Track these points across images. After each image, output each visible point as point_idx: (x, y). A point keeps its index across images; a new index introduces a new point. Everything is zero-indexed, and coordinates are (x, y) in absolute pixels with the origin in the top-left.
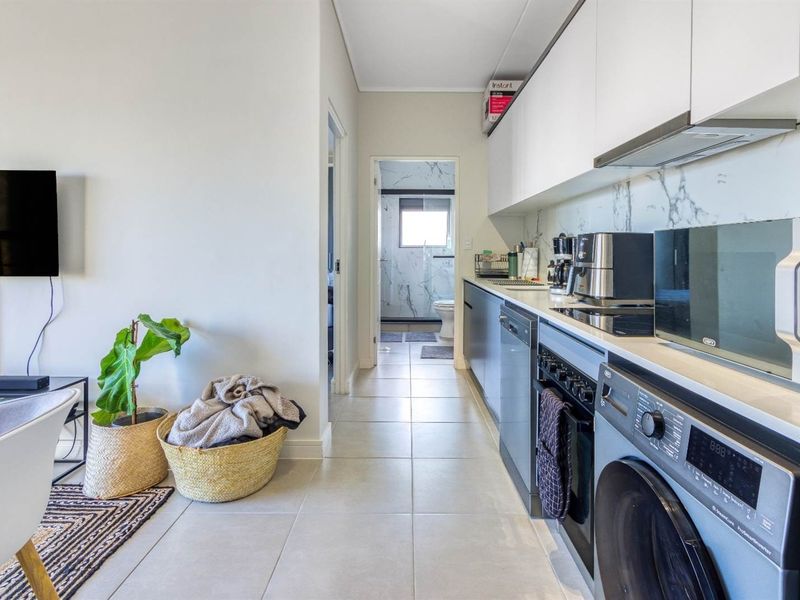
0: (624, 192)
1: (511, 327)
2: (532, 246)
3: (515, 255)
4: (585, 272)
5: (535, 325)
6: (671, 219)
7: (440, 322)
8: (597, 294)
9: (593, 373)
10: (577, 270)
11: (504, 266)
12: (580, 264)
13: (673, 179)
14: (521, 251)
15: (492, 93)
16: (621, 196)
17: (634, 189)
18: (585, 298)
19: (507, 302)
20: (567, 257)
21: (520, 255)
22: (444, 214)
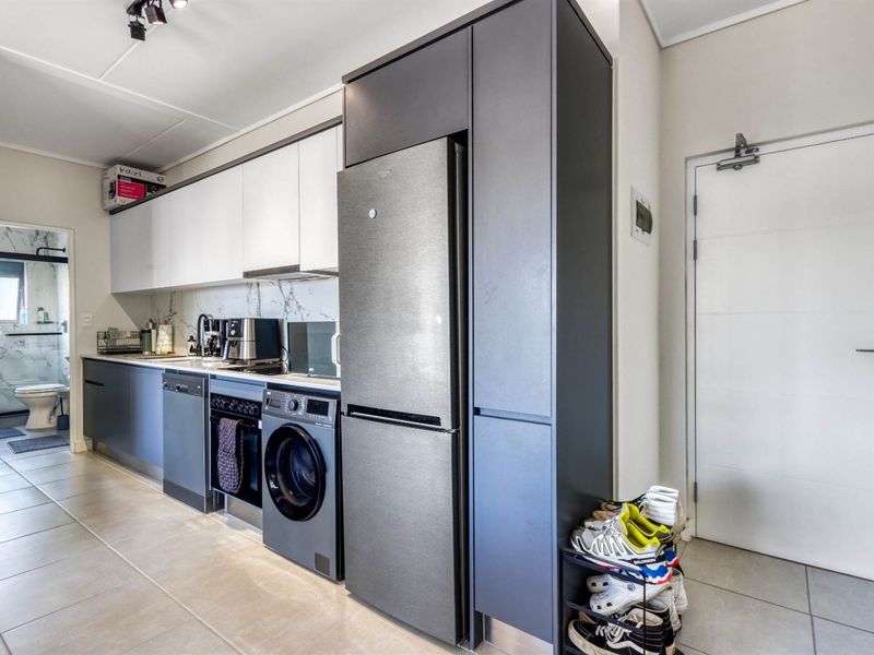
0: (254, 290)
1: (178, 388)
2: (166, 323)
3: (150, 331)
4: (236, 344)
5: (207, 381)
6: (286, 311)
7: (26, 412)
8: (245, 358)
9: (259, 397)
10: (231, 343)
11: (137, 341)
12: (233, 339)
13: (286, 287)
14: (154, 328)
15: (119, 177)
16: (252, 292)
17: (262, 289)
18: (234, 361)
19: (168, 371)
20: (215, 333)
21: (154, 331)
22: (15, 281)
